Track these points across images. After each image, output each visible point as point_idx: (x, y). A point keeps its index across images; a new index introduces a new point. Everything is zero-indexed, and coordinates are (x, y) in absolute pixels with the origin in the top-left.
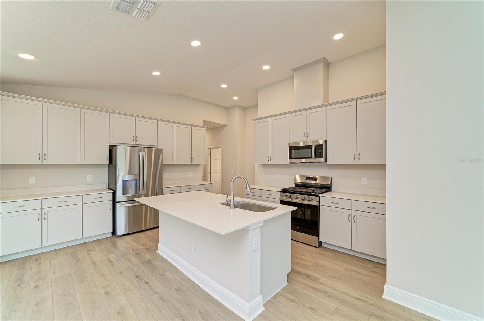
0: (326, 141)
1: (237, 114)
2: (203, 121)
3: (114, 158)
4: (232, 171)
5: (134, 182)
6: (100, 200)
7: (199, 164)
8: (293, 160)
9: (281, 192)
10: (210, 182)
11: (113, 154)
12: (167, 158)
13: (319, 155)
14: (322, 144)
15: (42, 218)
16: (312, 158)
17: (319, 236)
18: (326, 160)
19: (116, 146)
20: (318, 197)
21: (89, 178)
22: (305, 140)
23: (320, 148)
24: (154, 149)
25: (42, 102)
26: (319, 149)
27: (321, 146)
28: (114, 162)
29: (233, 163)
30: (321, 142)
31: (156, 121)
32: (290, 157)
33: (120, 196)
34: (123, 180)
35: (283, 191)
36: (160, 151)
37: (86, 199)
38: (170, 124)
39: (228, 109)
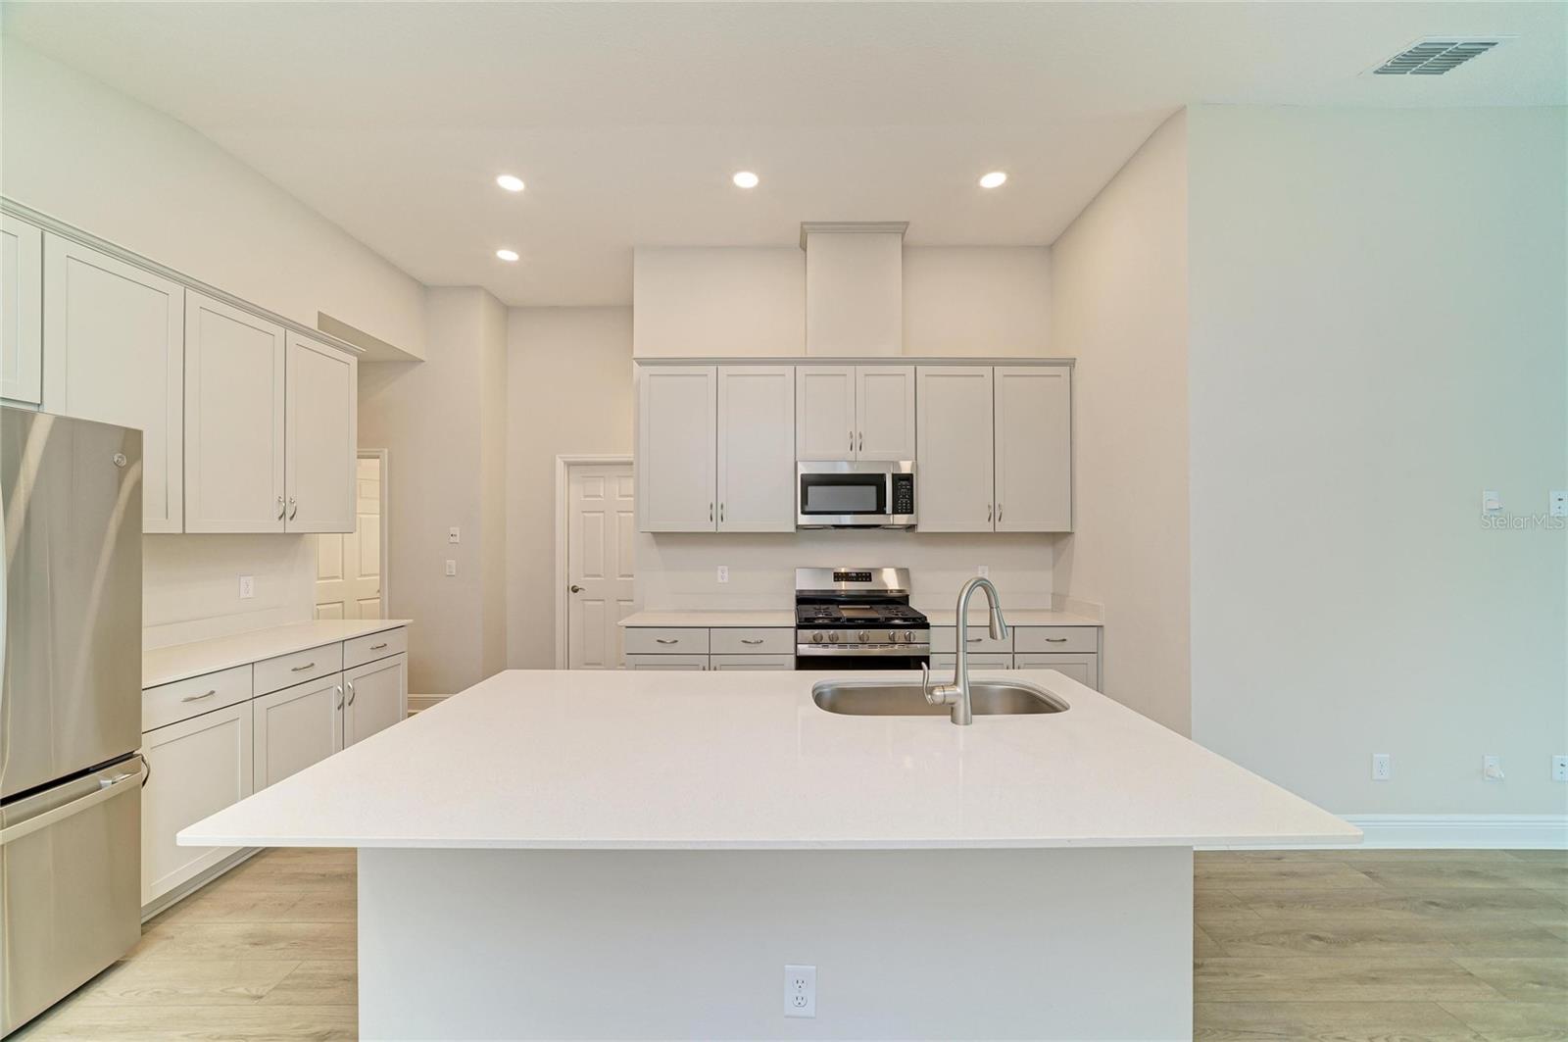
0: (917, 465)
1: (478, 324)
2: (319, 312)
4: (452, 562)
7: (302, 534)
13: (902, 506)
14: (909, 472)
16: (884, 513)
18: (916, 520)
22: (851, 455)
23: (904, 483)
26: (901, 485)
27: (909, 477)
29: (455, 530)
30: (906, 468)
32: (806, 509)
38: (154, 281)
39: (428, 293)
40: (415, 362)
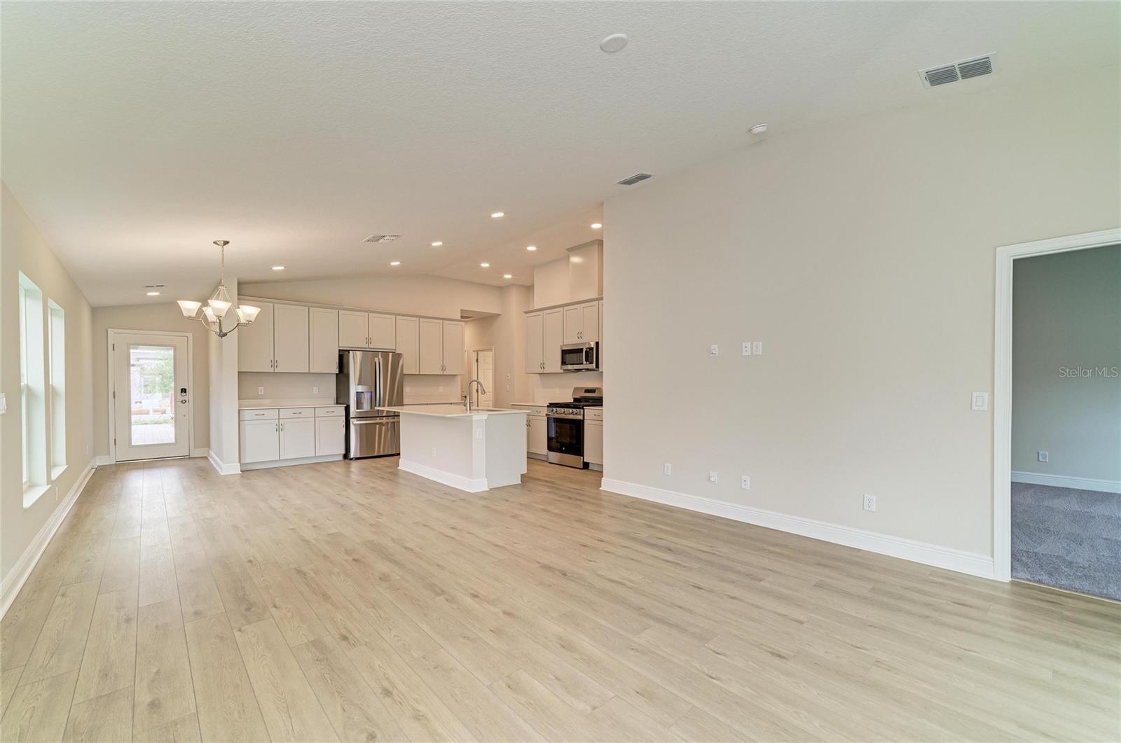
0: (597, 344)
1: (514, 299)
2: (462, 311)
3: (345, 366)
5: (369, 394)
6: (333, 414)
7: (456, 375)
8: (570, 367)
9: (548, 406)
10: (478, 406)
11: (345, 361)
12: (408, 366)
13: (590, 361)
15: (279, 429)
16: (584, 364)
17: (583, 456)
18: (597, 366)
19: (348, 351)
20: (582, 410)
21: (315, 390)
22: (574, 342)
23: (591, 351)
24: (391, 354)
25: (274, 303)
26: (591, 353)
27: (592, 349)
28: (345, 371)
29: (509, 375)
30: (593, 345)
31: (394, 316)
32: (564, 363)
33: (353, 410)
34: (357, 392)
35: (551, 405)
36: (400, 355)
37: (319, 412)
38: (413, 319)
39: (502, 289)
40: (499, 315)
